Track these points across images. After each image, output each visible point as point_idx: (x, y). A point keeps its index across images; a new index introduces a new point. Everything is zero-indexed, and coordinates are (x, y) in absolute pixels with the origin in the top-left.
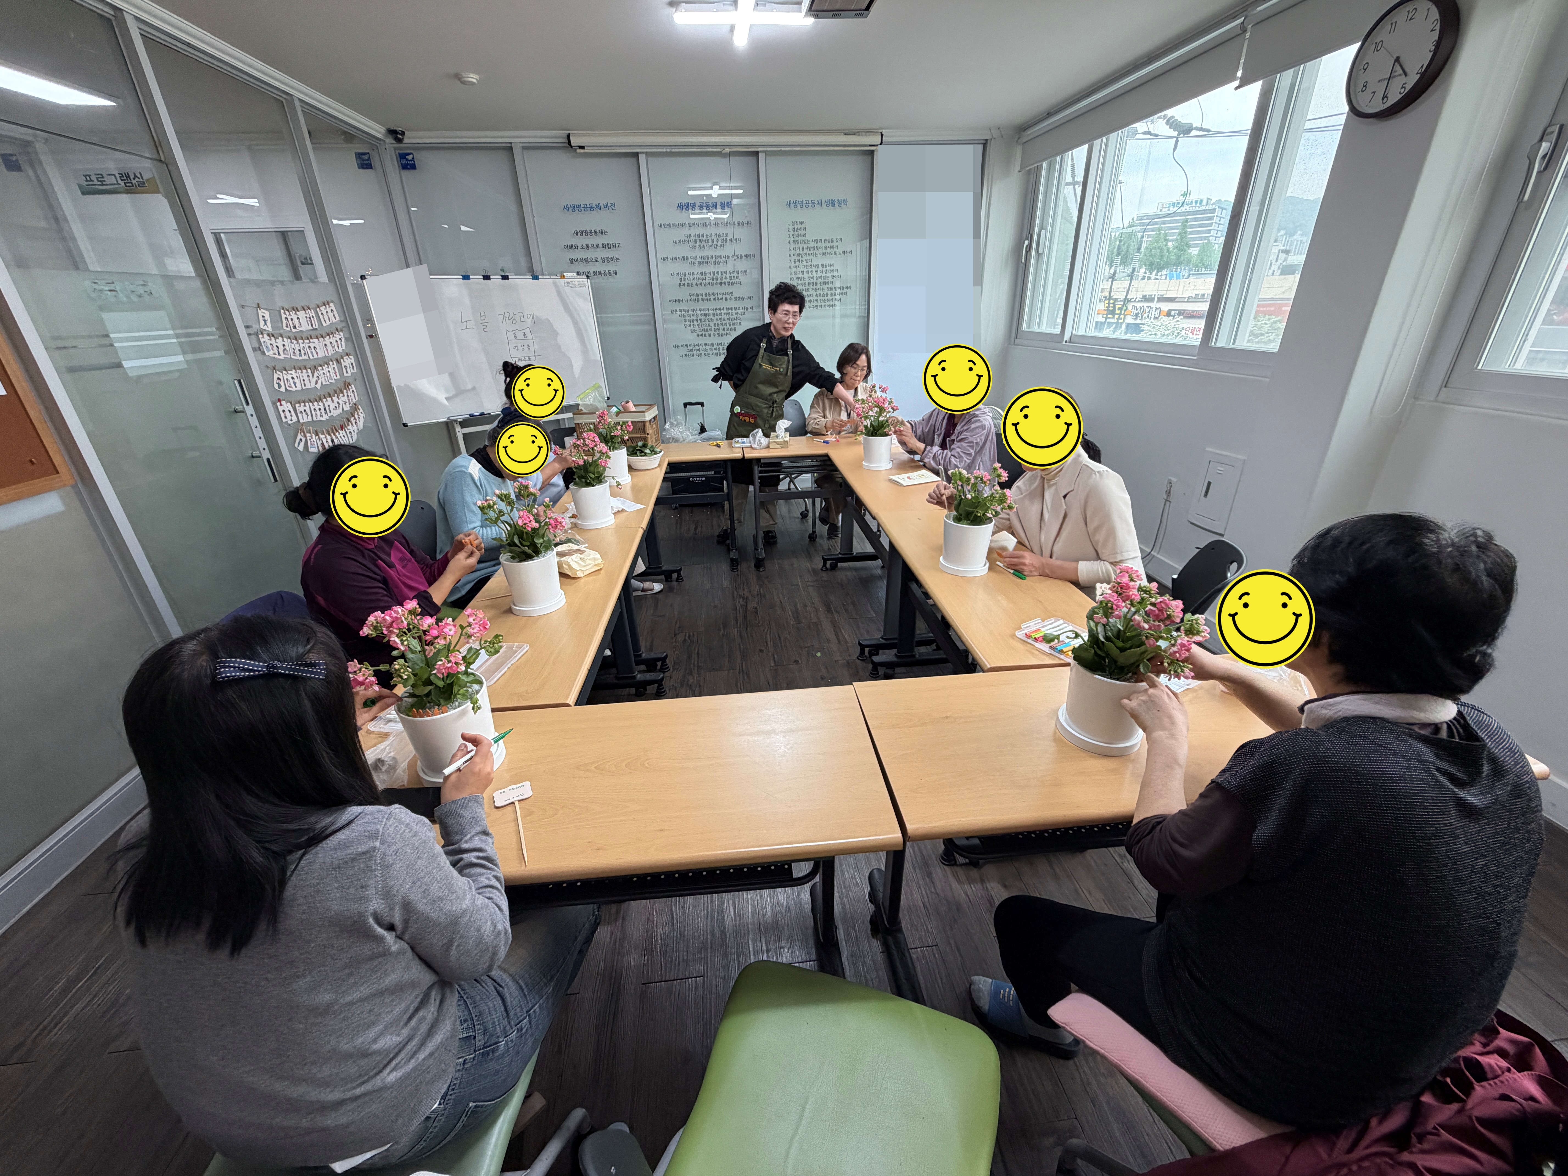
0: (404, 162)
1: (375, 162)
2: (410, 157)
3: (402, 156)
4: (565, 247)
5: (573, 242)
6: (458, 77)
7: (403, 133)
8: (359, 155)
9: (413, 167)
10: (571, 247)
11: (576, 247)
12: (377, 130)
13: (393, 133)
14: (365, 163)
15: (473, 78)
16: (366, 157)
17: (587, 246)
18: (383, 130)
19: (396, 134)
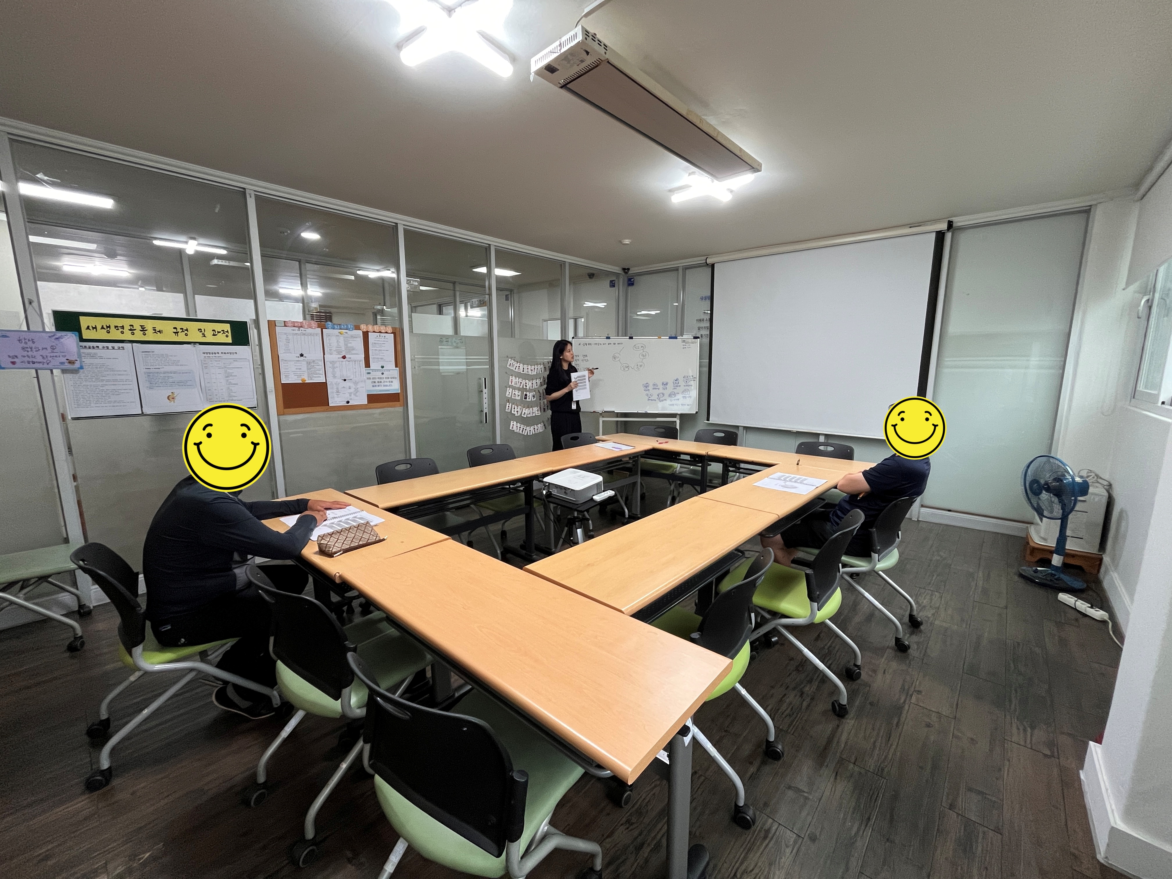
0: (630, 282)
1: (616, 285)
2: (632, 280)
3: (630, 280)
5: (702, 317)
6: (620, 242)
7: (628, 269)
8: (611, 282)
9: (632, 284)
10: (700, 320)
12: (617, 270)
13: (624, 269)
14: (612, 284)
15: (627, 241)
16: (613, 282)
18: (621, 269)
19: (626, 270)
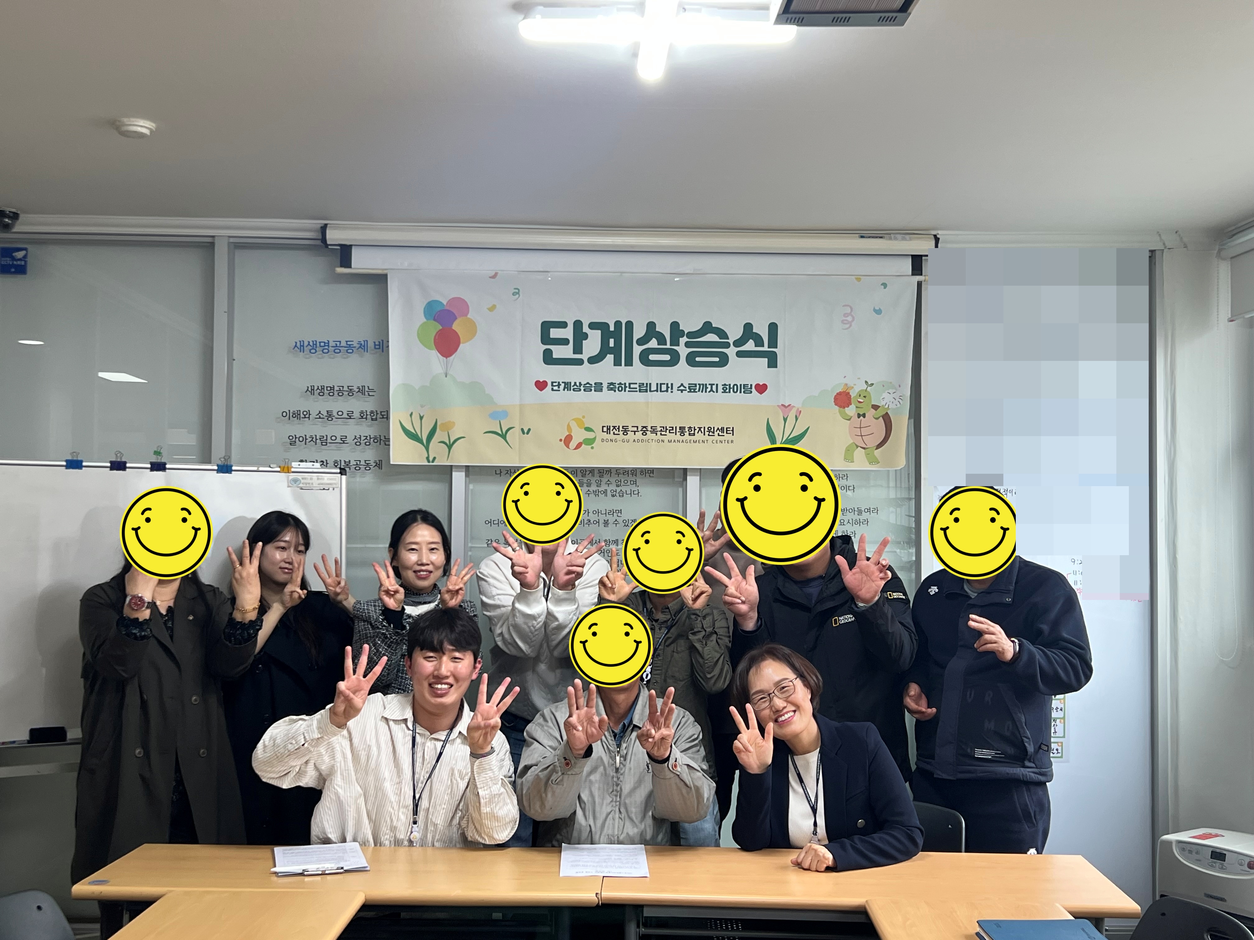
0: (7, 262)
2: (20, 255)
3: (7, 253)
4: (284, 414)
5: (302, 405)
7: (14, 217)
9: (22, 271)
10: (297, 415)
11: (307, 415)
17: (330, 415)
